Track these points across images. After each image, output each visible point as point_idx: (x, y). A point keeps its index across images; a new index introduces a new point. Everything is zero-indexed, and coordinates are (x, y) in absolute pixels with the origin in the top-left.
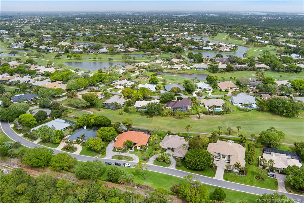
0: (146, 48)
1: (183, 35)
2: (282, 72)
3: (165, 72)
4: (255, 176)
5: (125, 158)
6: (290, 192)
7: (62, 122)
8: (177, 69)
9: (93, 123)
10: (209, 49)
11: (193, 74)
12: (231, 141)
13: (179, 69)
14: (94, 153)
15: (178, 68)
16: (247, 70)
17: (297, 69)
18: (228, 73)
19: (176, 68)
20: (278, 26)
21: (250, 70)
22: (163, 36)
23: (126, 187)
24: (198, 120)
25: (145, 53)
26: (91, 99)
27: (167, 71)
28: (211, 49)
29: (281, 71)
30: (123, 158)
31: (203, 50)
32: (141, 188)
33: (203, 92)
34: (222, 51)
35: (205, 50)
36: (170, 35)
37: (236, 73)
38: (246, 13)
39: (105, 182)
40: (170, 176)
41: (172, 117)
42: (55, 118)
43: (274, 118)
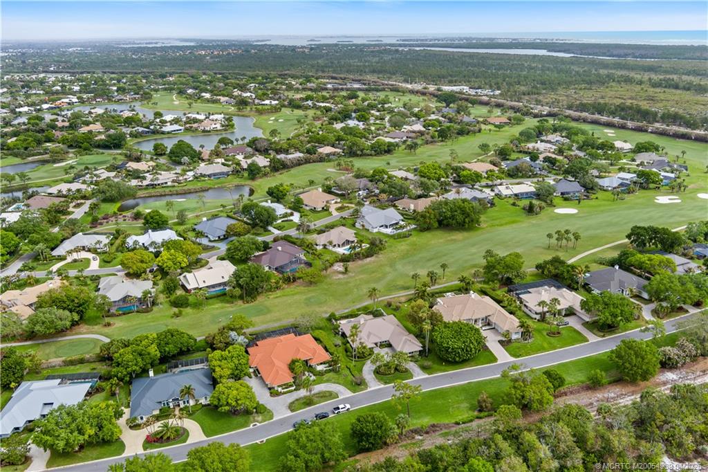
0: (20, 146)
1: (69, 104)
2: (371, 155)
3: (142, 196)
4: (545, 333)
5: (318, 397)
6: (603, 336)
7: (53, 387)
8: (165, 185)
9: (159, 355)
10: (178, 130)
11: (210, 188)
12: (450, 293)
13: (169, 184)
14: (240, 419)
15: (166, 183)
16: (310, 163)
17: (388, 146)
18: (281, 174)
19: (162, 184)
20: (250, 67)
21: (314, 162)
22: (17, 110)
23: (401, 446)
24: (345, 276)
25: (25, 161)
26: (76, 301)
27: (147, 193)
28: (180, 130)
29: (368, 155)
30: (315, 399)
31: (163, 133)
32: (427, 433)
33: (282, 221)
34: (209, 131)
35: (168, 133)
36: (38, 107)
37: (293, 171)
38: (152, 43)
39: (353, 458)
40: (435, 390)
41: (293, 286)
42: (13, 385)
43: (453, 237)
